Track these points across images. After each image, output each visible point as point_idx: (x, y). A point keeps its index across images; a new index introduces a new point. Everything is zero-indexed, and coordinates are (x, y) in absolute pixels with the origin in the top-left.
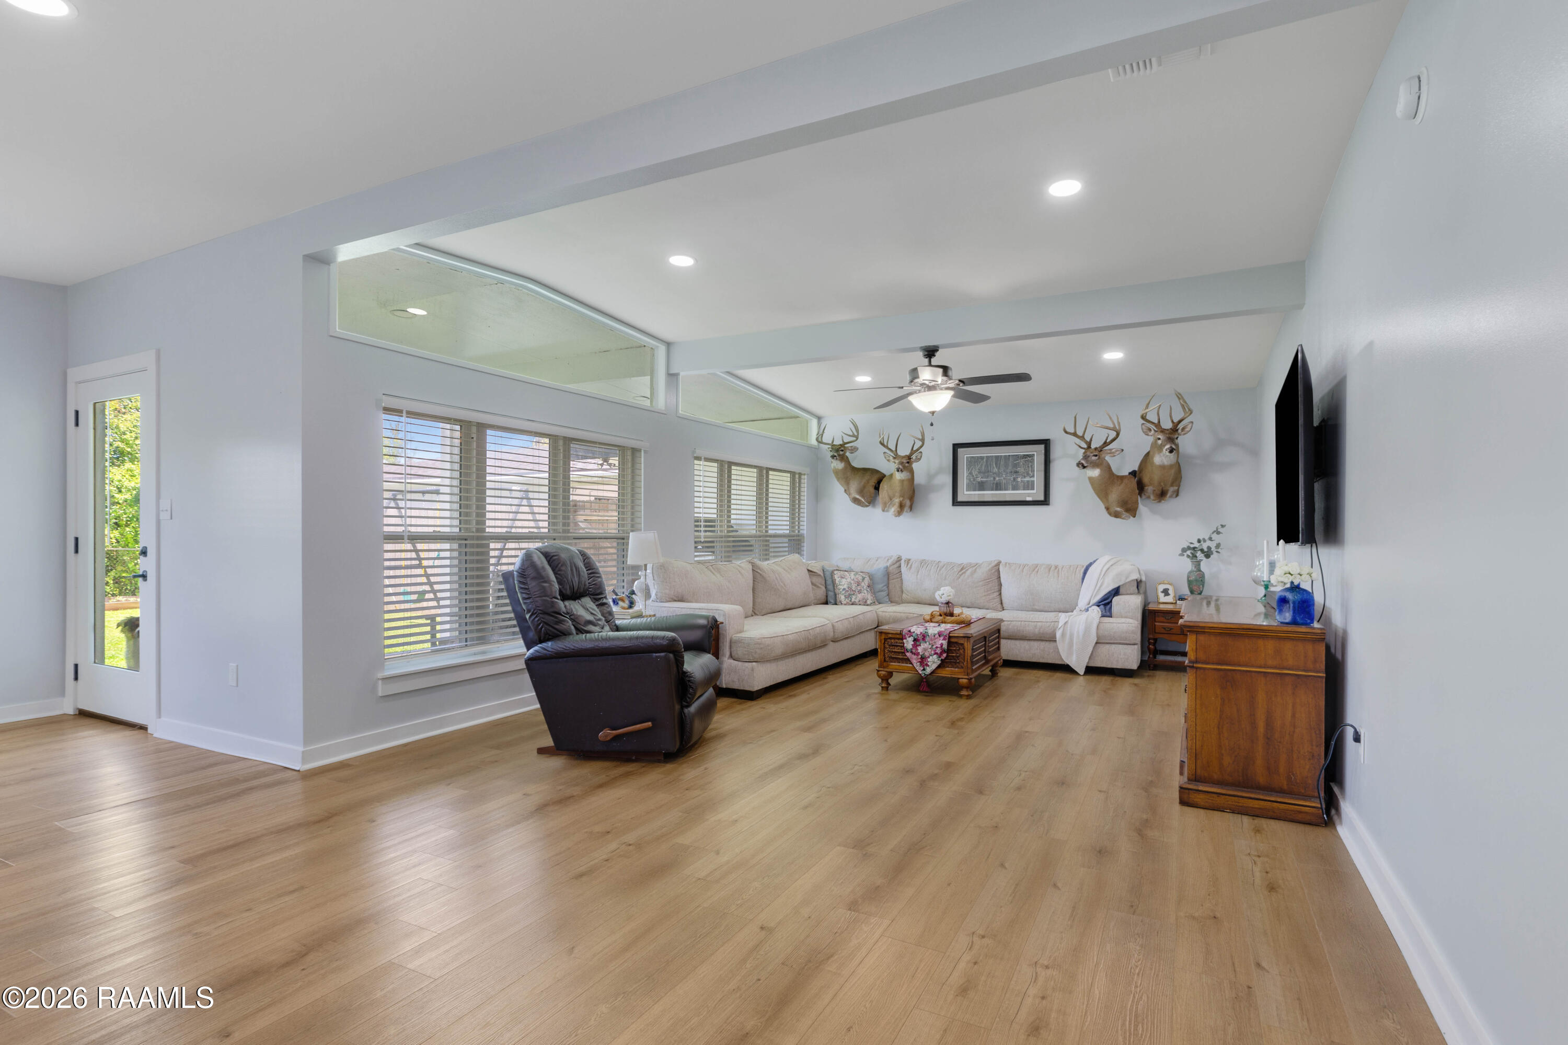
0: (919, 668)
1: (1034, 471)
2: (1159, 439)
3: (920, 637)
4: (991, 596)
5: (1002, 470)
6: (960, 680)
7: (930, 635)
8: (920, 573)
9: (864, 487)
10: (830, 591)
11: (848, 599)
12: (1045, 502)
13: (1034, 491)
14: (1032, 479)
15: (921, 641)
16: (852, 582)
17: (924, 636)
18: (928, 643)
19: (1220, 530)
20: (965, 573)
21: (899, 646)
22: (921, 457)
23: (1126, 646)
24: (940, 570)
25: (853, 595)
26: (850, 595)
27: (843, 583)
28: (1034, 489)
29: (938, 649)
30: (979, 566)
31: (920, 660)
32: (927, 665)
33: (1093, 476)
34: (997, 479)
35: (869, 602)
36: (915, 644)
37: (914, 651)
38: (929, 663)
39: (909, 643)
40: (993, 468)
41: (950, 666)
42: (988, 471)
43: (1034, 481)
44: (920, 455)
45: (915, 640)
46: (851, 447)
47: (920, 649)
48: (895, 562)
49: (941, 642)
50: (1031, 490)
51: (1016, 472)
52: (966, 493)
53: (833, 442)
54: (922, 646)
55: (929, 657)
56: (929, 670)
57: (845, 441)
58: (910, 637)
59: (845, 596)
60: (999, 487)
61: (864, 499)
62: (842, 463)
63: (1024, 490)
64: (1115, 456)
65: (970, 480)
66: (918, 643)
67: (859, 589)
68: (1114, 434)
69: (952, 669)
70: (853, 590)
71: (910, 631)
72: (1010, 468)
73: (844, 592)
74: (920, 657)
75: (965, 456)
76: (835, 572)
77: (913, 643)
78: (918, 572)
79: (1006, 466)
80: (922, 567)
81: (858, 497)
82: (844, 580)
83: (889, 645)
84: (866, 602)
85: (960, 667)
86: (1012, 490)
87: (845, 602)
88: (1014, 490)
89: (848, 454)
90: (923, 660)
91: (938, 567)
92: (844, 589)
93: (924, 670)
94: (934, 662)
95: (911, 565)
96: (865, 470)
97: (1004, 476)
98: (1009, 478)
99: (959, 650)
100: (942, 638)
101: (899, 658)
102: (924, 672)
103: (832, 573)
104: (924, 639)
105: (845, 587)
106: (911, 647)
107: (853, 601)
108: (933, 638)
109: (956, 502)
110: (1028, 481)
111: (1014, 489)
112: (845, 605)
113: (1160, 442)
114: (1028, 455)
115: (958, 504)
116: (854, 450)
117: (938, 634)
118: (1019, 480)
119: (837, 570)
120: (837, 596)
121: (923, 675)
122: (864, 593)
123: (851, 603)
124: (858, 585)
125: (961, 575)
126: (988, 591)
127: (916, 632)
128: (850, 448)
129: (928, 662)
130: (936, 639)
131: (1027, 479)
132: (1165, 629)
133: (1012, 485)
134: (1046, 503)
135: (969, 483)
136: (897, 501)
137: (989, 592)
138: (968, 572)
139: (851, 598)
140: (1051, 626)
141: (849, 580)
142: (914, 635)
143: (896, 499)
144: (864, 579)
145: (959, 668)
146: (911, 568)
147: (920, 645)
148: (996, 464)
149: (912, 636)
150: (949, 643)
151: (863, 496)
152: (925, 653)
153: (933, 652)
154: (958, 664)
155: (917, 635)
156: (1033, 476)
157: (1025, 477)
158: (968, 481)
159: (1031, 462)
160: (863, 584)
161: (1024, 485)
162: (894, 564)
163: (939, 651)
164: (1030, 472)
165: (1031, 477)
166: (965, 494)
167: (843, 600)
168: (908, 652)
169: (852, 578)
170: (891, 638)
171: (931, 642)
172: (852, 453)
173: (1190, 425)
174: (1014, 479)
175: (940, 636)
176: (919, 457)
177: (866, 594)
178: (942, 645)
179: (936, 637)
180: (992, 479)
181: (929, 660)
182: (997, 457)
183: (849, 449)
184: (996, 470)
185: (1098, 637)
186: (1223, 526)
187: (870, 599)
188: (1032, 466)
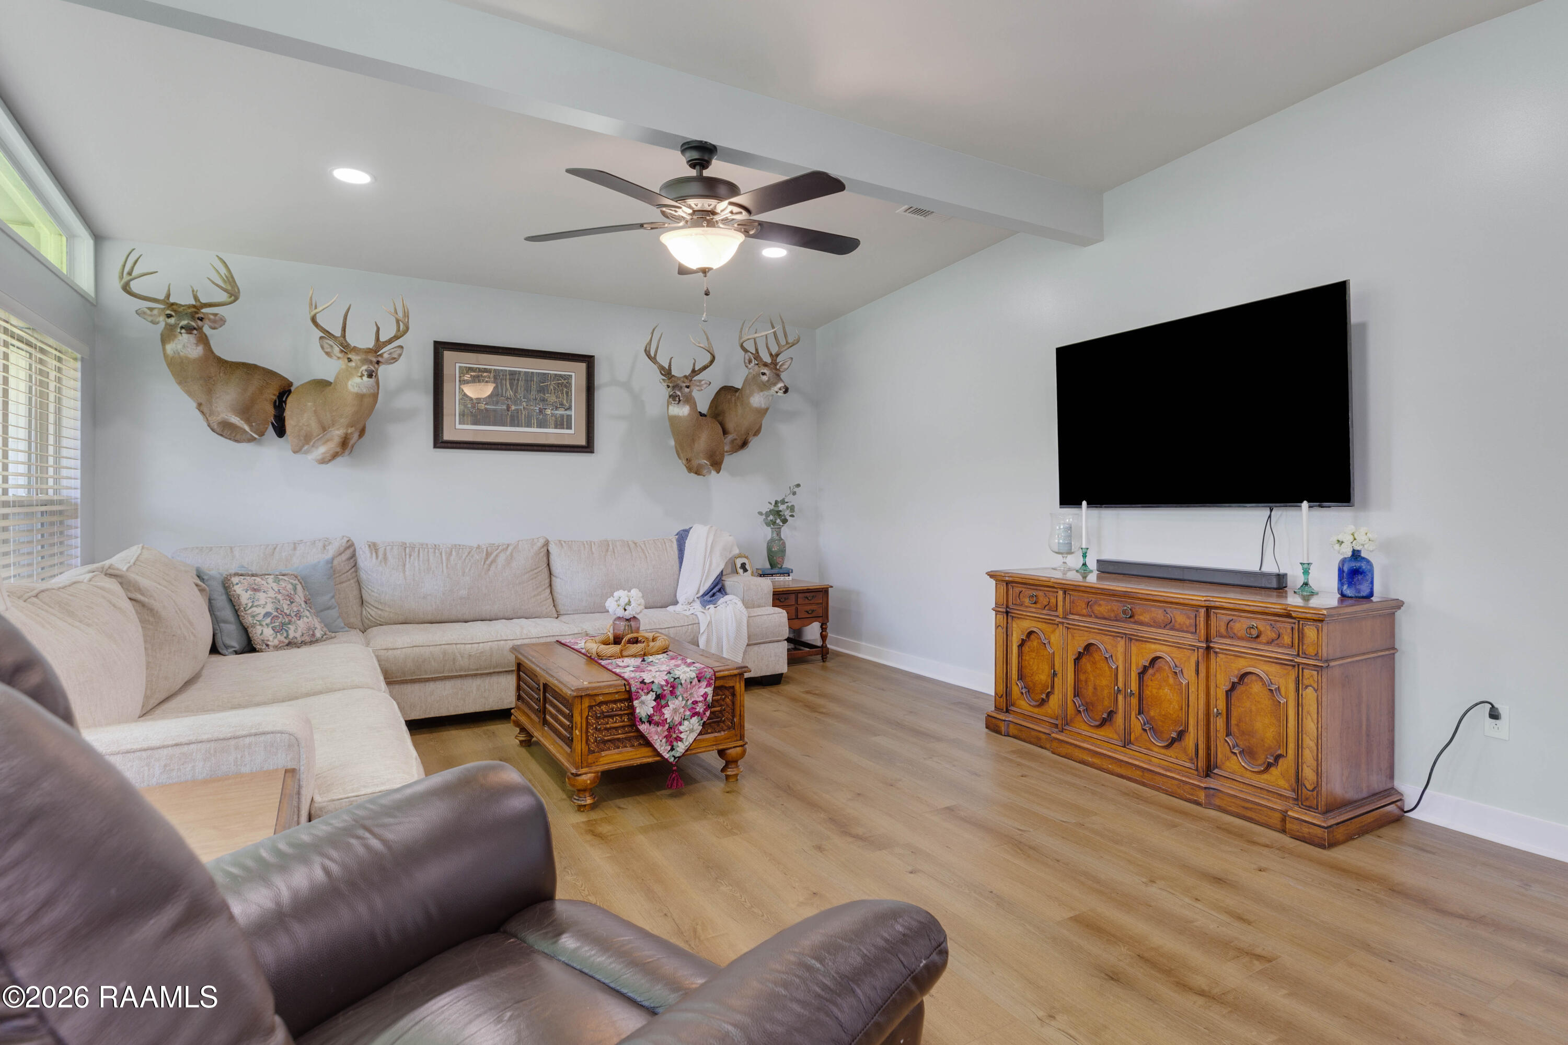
0: (662, 748)
1: (571, 400)
2: (764, 374)
3: (668, 689)
4: (542, 596)
5: (521, 394)
6: (729, 751)
7: (683, 682)
8: (407, 566)
9: (253, 401)
10: (225, 622)
11: (282, 634)
12: (588, 447)
13: (572, 431)
14: (568, 412)
15: (669, 697)
16: (279, 597)
17: (673, 686)
18: (680, 698)
19: (796, 489)
20: (494, 561)
21: (618, 715)
22: (400, 355)
23: (776, 643)
24: (448, 559)
25: (289, 624)
26: (283, 624)
27: (262, 602)
28: (571, 429)
29: (700, 704)
30: (515, 548)
31: (666, 733)
32: (679, 739)
33: (681, 414)
34: (513, 408)
35: (318, 634)
36: (658, 704)
37: (656, 718)
38: (682, 736)
39: (645, 706)
40: (507, 390)
41: (709, 731)
42: (498, 395)
43: (571, 416)
44: (399, 351)
45: (658, 697)
46: (216, 315)
47: (667, 713)
48: (342, 549)
49: (702, 691)
50: (567, 428)
51: (543, 400)
52: (458, 426)
53: (168, 296)
54: (671, 706)
55: (680, 724)
56: (681, 748)
57: (204, 300)
58: (648, 693)
59: (273, 629)
60: (516, 422)
61: (251, 426)
62: (197, 345)
63: (556, 428)
64: (702, 390)
65: (465, 406)
66: (663, 702)
67: (295, 609)
68: (708, 358)
69: (716, 734)
70: (286, 614)
71: (643, 682)
72: (534, 393)
73: (268, 620)
74: (667, 726)
75: (458, 365)
76: (235, 580)
77: (654, 704)
78: (404, 565)
79: (528, 390)
80: (410, 556)
81: (235, 420)
82: (261, 596)
83: (597, 718)
84: (313, 635)
85: (725, 728)
86: (537, 427)
87: (276, 642)
88: (541, 427)
89: (206, 330)
90: (672, 736)
91: (441, 554)
92: (267, 615)
93: (672, 749)
94: (692, 731)
95: (385, 554)
96: (249, 369)
97: (524, 404)
98: (532, 408)
99: (723, 700)
100: (704, 683)
101: (618, 739)
102: (673, 753)
103: (226, 585)
104: (672, 693)
105: (269, 608)
106: (651, 711)
107: (291, 636)
108: (689, 686)
109: (440, 442)
110: (562, 416)
111: (540, 425)
112: (277, 648)
113: (765, 378)
114: (561, 376)
115: (443, 445)
116: (219, 322)
117: (697, 677)
118: (549, 412)
119: (236, 574)
120: (250, 630)
121: (672, 760)
122: (307, 617)
123: (287, 641)
124: (292, 603)
125: (490, 565)
126: (537, 588)
127: (656, 681)
128: (212, 317)
129: (681, 733)
130: (694, 686)
131: (561, 412)
132: (808, 612)
133: (537, 419)
134: (588, 450)
135: (464, 411)
136: (337, 433)
137: (540, 590)
138: (502, 559)
139: (287, 631)
140: (689, 631)
141: (271, 594)
142: (654, 687)
143: (338, 429)
144: (295, 589)
145: (724, 731)
146: (385, 558)
147: (667, 705)
148: (511, 385)
149: (652, 690)
150: (717, 690)
151: (248, 421)
152: (675, 718)
153: (688, 713)
154: (722, 724)
155: (662, 686)
156: (570, 408)
157: (557, 408)
158: (462, 407)
159: (566, 387)
160: (297, 599)
161: (556, 421)
162: (340, 554)
163: (700, 708)
164: (565, 402)
165: (566, 410)
166: (455, 429)
167: (271, 639)
168: (643, 722)
169: (276, 590)
170: (601, 704)
171: (685, 696)
172: (214, 328)
173: (790, 361)
174: (541, 411)
175: (699, 681)
176: (395, 356)
177: (310, 618)
178: (705, 695)
179: (694, 683)
180: (505, 407)
181: (681, 728)
182: (512, 373)
183: (209, 319)
184: (510, 393)
185: (749, 638)
186: (798, 486)
187: (319, 627)
188: (567, 393)
